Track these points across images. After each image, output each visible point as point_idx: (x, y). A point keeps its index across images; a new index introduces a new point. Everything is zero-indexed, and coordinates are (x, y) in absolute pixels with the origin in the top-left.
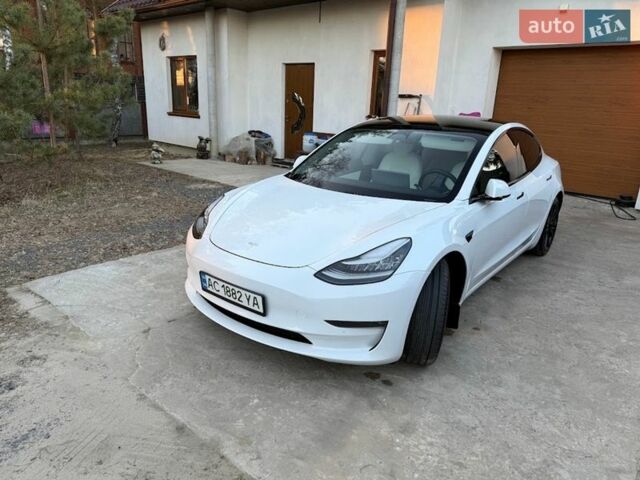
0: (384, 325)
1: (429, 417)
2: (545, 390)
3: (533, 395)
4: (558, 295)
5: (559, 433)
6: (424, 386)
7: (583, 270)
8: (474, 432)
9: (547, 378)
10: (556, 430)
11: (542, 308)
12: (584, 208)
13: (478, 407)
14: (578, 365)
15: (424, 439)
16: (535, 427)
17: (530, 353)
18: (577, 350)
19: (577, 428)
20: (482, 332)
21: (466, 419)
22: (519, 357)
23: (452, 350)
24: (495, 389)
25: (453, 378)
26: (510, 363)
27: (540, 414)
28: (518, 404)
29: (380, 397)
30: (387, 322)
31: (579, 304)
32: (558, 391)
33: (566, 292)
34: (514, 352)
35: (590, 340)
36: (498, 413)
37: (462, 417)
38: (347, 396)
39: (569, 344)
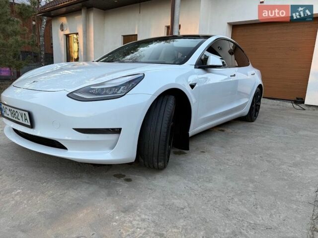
0: (117, 131)
1: (150, 201)
2: (242, 185)
3: (233, 188)
4: (258, 138)
5: (248, 211)
6: (155, 182)
7: (275, 128)
8: (182, 211)
9: (245, 178)
10: (246, 210)
11: (248, 143)
12: (278, 105)
13: (190, 194)
14: (267, 171)
15: (139, 216)
16: (230, 208)
17: (236, 165)
18: (268, 163)
19: (262, 208)
20: (206, 153)
21: (178, 202)
22: (227, 166)
23: (183, 162)
24: (206, 184)
25: (178, 177)
26: (220, 169)
27: (236, 200)
28: (220, 193)
29: (118, 189)
30: (120, 129)
31: (271, 142)
32: (251, 185)
33: (264, 137)
34: (225, 163)
35: (277, 158)
36: (204, 199)
37: (175, 201)
38: (93, 188)
39: (263, 160)
